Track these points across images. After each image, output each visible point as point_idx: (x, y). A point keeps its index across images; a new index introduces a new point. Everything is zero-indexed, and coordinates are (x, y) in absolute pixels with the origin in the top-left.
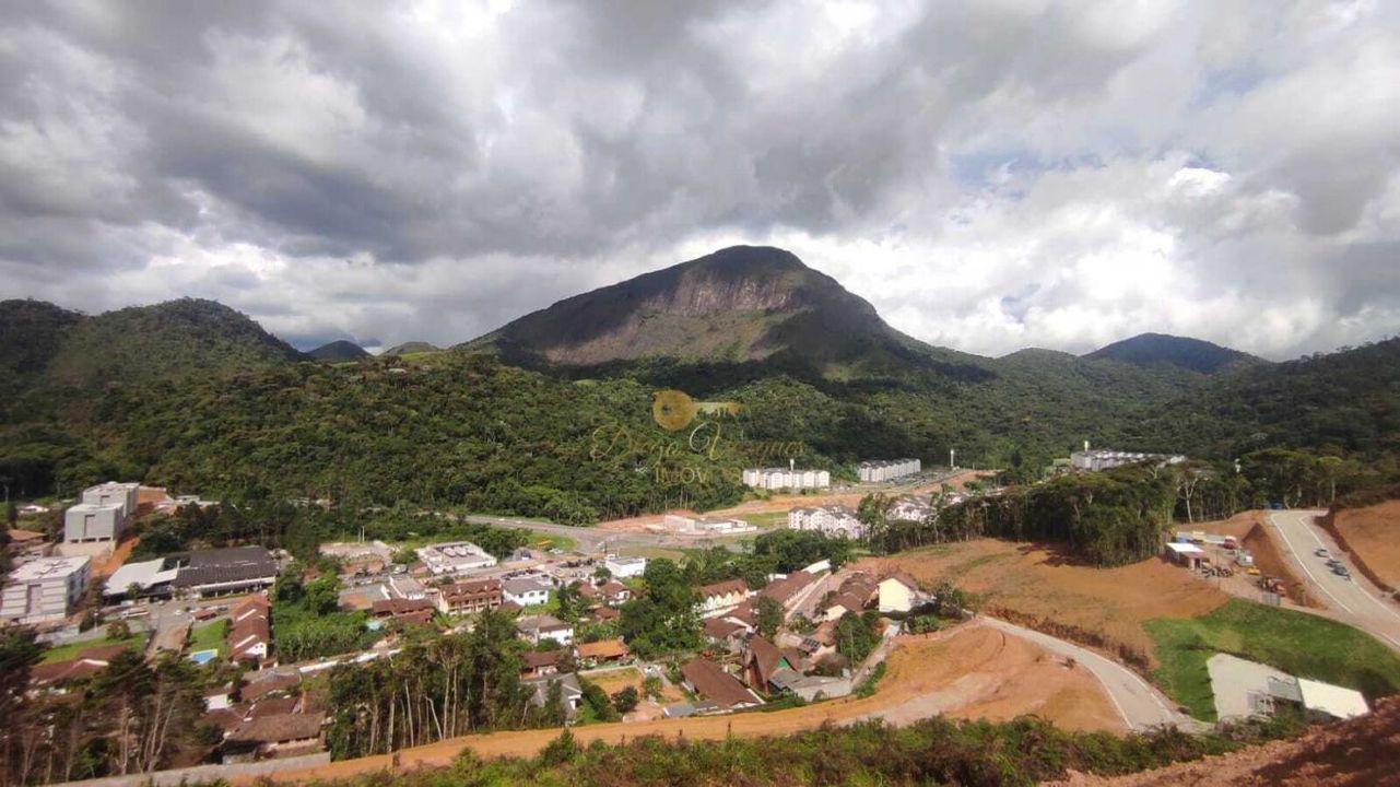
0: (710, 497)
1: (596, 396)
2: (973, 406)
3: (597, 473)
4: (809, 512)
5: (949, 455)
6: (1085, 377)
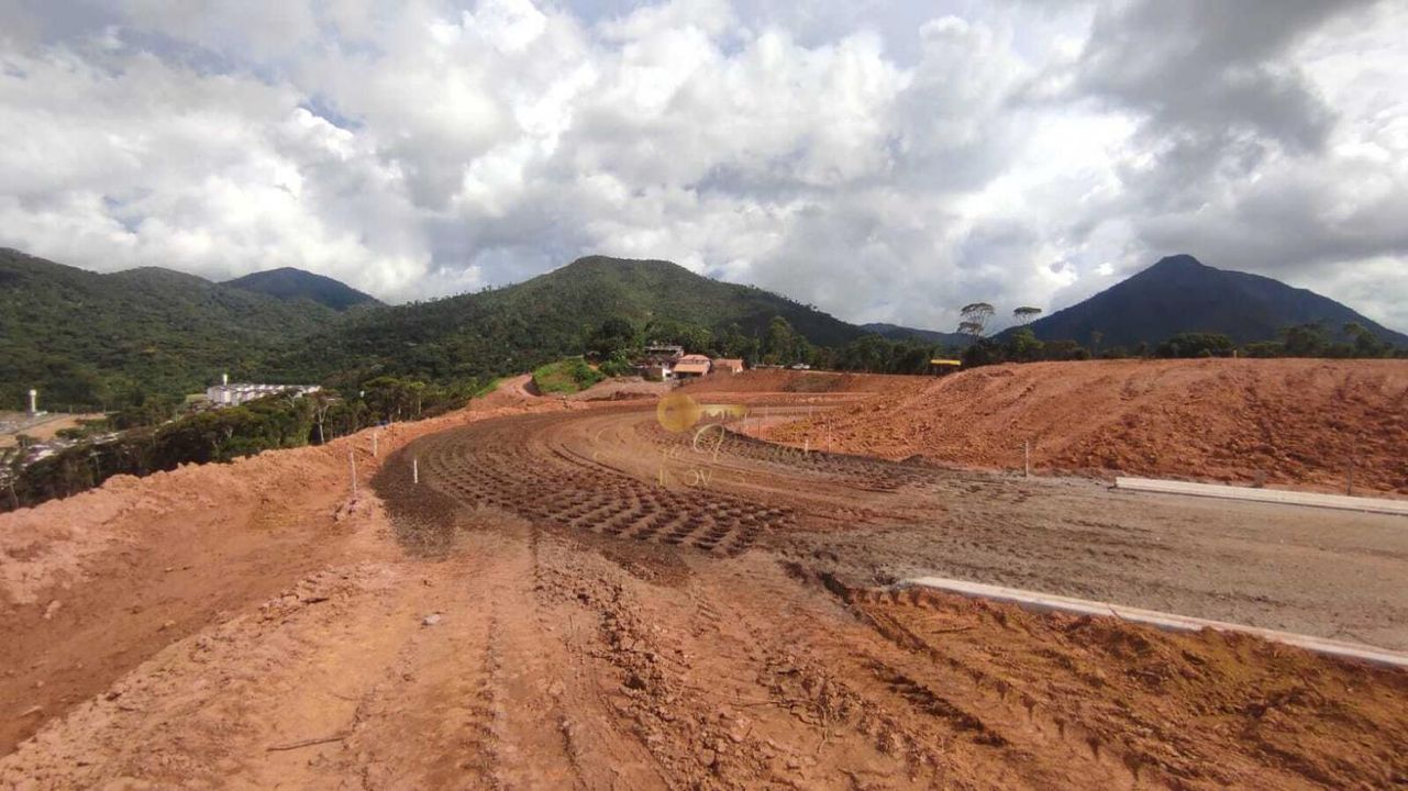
5: (29, 397)
6: (222, 305)
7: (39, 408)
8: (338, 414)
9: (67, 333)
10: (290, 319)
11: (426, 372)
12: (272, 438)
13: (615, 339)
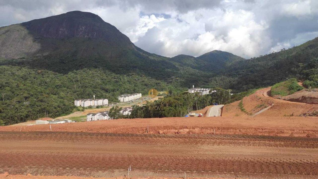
0: (58, 112)
1: (9, 72)
2: (161, 74)
3: (5, 105)
4: (94, 115)
6: (197, 64)
12: (177, 108)
13: (313, 69)
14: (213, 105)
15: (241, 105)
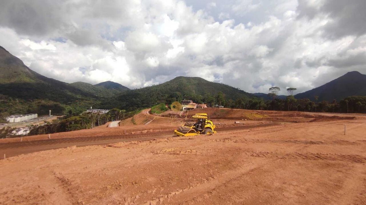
5: (49, 112)
6: (94, 90)
7: (51, 115)
8: (103, 118)
9: (60, 97)
10: (108, 93)
11: (136, 106)
12: (83, 125)
13: (173, 98)
14: (112, 121)
15: (132, 120)
